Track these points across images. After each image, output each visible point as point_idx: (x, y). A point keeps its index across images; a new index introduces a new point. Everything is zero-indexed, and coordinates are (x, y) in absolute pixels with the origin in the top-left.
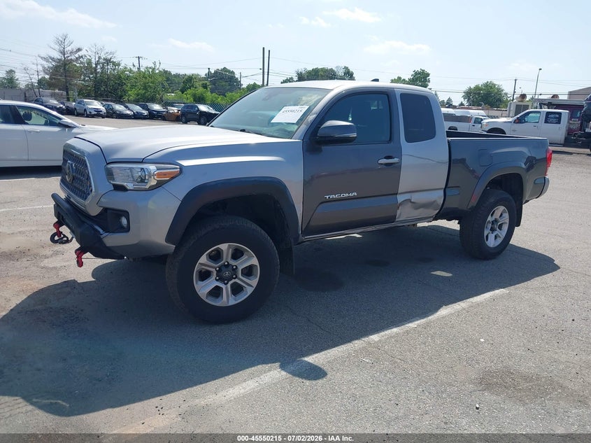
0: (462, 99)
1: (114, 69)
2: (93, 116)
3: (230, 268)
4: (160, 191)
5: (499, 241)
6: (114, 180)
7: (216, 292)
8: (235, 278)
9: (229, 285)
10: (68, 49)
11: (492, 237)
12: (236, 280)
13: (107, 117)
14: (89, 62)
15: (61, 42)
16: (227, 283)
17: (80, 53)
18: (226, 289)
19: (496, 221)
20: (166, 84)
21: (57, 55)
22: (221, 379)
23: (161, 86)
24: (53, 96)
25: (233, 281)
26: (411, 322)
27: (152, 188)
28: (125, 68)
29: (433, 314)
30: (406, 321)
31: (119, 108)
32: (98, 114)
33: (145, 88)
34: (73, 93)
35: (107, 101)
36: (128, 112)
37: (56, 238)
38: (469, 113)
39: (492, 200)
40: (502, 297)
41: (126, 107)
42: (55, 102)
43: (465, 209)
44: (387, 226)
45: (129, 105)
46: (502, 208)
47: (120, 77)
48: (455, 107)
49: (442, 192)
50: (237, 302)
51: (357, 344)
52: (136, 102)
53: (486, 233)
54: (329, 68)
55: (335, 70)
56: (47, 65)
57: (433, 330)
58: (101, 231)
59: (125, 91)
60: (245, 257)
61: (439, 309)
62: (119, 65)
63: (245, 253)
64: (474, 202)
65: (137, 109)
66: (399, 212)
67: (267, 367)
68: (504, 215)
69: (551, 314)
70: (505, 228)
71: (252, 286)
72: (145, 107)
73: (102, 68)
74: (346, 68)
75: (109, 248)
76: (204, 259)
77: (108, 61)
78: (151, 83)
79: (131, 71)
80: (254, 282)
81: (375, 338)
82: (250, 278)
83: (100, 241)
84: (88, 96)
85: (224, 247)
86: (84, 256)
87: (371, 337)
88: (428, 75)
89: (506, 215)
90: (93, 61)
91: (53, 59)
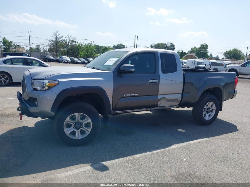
0: (223, 56)
1: (76, 44)
2: (66, 63)
3: (79, 123)
4: (50, 91)
5: (211, 117)
6: (34, 86)
7: (73, 133)
8: (82, 128)
9: (79, 131)
10: (58, 37)
11: (207, 115)
12: (82, 129)
13: (71, 63)
14: (66, 42)
15: (56, 34)
16: (78, 130)
17: (62, 38)
18: (78, 132)
19: (209, 108)
20: (95, 50)
21: (54, 39)
22: (65, 168)
23: (93, 51)
24: (51, 55)
25: (81, 129)
26: (156, 150)
27: (46, 90)
28: (80, 44)
29: (168, 147)
30: (155, 150)
31: (76, 59)
32: (67, 62)
33: (87, 51)
34: (59, 54)
35: (72, 57)
36: (80, 61)
37: (20, 109)
38: (224, 62)
39: (206, 99)
40: (204, 142)
41: (79, 59)
42: (52, 57)
43: (193, 103)
44: (155, 109)
45: (80, 59)
46: (212, 103)
47: (77, 48)
48: (219, 60)
49: (181, 95)
50: (82, 138)
51: (129, 158)
52: (83, 57)
53: (204, 113)
54: (164, 43)
55: (167, 44)
56: (50, 43)
57: (165, 154)
58: (29, 106)
59: (79, 53)
60: (86, 119)
61: (172, 145)
62: (77, 42)
63: (86, 117)
64: (197, 100)
65: (83, 60)
66: (159, 103)
67: (86, 165)
68: (213, 106)
69: (224, 150)
70: (214, 112)
71: (88, 131)
72: (86, 59)
73: (71, 44)
74: (171, 43)
75: (31, 113)
76: (68, 119)
77: (73, 41)
78: (90, 50)
79: (82, 45)
80: (90, 130)
81: (137, 156)
82: (88, 128)
83: (28, 110)
84: (65, 55)
85: (76, 114)
86: (22, 116)
87: (136, 155)
88: (207, 46)
89: (214, 106)
90: (67, 41)
91: (52, 41)
